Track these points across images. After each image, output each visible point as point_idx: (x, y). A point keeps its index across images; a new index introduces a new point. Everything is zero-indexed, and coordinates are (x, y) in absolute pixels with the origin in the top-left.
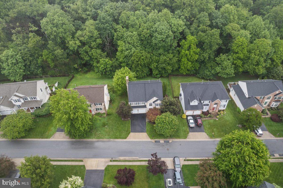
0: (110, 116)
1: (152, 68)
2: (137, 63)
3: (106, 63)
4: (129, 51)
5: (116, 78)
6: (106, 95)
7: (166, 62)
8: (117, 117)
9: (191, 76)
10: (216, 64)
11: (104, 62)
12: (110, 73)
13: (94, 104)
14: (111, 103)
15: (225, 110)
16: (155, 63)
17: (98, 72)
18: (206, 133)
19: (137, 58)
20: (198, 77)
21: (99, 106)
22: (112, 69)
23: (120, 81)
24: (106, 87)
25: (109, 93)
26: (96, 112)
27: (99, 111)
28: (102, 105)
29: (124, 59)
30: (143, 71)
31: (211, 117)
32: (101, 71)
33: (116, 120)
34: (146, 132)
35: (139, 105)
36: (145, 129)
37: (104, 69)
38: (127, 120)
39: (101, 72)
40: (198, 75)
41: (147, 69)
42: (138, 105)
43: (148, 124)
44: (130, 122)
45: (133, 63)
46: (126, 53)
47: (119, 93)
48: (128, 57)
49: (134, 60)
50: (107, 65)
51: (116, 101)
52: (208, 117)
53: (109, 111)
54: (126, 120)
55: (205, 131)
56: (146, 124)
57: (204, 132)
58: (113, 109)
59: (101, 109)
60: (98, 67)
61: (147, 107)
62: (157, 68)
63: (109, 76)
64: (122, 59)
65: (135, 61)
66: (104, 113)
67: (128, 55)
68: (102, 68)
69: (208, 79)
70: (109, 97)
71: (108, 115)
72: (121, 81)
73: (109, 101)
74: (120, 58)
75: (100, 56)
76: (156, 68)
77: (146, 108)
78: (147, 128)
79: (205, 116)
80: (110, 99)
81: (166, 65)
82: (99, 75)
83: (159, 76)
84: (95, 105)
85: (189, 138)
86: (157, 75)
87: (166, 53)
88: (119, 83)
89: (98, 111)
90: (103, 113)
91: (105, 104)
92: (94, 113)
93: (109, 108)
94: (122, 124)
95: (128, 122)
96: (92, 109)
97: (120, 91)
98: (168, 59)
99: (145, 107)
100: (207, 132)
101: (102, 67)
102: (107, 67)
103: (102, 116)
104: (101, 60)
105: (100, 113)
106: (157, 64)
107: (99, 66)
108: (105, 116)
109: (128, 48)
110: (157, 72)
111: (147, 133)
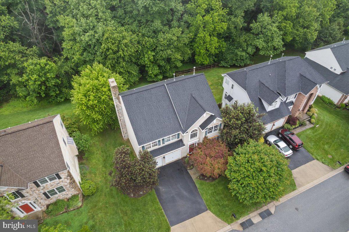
0: (93, 197)
1: (147, 62)
2: (114, 56)
3: (42, 68)
4: (91, 32)
5: (78, 93)
6: (65, 143)
7: (172, 46)
8: (114, 192)
9: (210, 67)
10: (252, 36)
11: (36, 68)
12: (58, 92)
13: (31, 185)
14: (84, 160)
15: (313, 105)
16: (150, 52)
17: (29, 94)
18: (318, 160)
19: (113, 44)
20: (223, 67)
21: (50, 185)
22: (60, 82)
23: (92, 98)
24: (57, 121)
25: (70, 135)
26: (48, 202)
27: (56, 196)
28: (60, 178)
29: (82, 55)
30: (129, 72)
31: (302, 125)
32: (34, 91)
33: (115, 204)
34: (207, 210)
35: (164, 145)
36: (200, 200)
37: (40, 85)
38: (144, 194)
39: (35, 95)
40: (223, 63)
41: (137, 68)
42: (162, 145)
43: (201, 184)
44: (156, 196)
45: (106, 57)
46: (86, 38)
47: (96, 127)
48: (92, 46)
49: (108, 50)
50: (45, 74)
51: (94, 149)
52: (298, 127)
53: (87, 186)
54: (141, 193)
55: (314, 157)
56: (197, 185)
57: (314, 159)
58: (95, 175)
59: (61, 189)
60: (24, 85)
61: (184, 143)
62: (155, 62)
63: (59, 99)
64: (78, 56)
65: (111, 51)
66: (74, 197)
67: (90, 42)
68: (35, 81)
69: (242, 64)
70: (75, 146)
71: (85, 197)
72: (95, 97)
73: (76, 156)
74: (74, 54)
75: (22, 58)
76: (153, 62)
77: (184, 145)
78: (204, 197)
79: (294, 127)
80: (78, 149)
81: (172, 51)
82: (33, 101)
83: (161, 77)
84: (38, 186)
85: (300, 186)
86: (156, 76)
87: (166, 28)
88: (91, 103)
89: (53, 199)
90: (70, 196)
91: (71, 171)
92: (39, 209)
93: (83, 175)
94: (137, 210)
95: (149, 197)
96: (29, 200)
97: (98, 124)
98: (175, 38)
99: (180, 143)
100: (318, 158)
101: (33, 79)
102: (47, 79)
103: (68, 207)
104: (25, 64)
105: (62, 200)
106: (154, 54)
107: (27, 80)
108: (80, 204)
109: (88, 27)
110: (156, 70)
111: (210, 210)
